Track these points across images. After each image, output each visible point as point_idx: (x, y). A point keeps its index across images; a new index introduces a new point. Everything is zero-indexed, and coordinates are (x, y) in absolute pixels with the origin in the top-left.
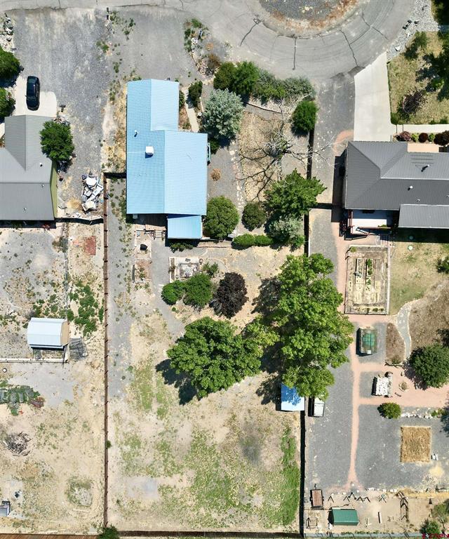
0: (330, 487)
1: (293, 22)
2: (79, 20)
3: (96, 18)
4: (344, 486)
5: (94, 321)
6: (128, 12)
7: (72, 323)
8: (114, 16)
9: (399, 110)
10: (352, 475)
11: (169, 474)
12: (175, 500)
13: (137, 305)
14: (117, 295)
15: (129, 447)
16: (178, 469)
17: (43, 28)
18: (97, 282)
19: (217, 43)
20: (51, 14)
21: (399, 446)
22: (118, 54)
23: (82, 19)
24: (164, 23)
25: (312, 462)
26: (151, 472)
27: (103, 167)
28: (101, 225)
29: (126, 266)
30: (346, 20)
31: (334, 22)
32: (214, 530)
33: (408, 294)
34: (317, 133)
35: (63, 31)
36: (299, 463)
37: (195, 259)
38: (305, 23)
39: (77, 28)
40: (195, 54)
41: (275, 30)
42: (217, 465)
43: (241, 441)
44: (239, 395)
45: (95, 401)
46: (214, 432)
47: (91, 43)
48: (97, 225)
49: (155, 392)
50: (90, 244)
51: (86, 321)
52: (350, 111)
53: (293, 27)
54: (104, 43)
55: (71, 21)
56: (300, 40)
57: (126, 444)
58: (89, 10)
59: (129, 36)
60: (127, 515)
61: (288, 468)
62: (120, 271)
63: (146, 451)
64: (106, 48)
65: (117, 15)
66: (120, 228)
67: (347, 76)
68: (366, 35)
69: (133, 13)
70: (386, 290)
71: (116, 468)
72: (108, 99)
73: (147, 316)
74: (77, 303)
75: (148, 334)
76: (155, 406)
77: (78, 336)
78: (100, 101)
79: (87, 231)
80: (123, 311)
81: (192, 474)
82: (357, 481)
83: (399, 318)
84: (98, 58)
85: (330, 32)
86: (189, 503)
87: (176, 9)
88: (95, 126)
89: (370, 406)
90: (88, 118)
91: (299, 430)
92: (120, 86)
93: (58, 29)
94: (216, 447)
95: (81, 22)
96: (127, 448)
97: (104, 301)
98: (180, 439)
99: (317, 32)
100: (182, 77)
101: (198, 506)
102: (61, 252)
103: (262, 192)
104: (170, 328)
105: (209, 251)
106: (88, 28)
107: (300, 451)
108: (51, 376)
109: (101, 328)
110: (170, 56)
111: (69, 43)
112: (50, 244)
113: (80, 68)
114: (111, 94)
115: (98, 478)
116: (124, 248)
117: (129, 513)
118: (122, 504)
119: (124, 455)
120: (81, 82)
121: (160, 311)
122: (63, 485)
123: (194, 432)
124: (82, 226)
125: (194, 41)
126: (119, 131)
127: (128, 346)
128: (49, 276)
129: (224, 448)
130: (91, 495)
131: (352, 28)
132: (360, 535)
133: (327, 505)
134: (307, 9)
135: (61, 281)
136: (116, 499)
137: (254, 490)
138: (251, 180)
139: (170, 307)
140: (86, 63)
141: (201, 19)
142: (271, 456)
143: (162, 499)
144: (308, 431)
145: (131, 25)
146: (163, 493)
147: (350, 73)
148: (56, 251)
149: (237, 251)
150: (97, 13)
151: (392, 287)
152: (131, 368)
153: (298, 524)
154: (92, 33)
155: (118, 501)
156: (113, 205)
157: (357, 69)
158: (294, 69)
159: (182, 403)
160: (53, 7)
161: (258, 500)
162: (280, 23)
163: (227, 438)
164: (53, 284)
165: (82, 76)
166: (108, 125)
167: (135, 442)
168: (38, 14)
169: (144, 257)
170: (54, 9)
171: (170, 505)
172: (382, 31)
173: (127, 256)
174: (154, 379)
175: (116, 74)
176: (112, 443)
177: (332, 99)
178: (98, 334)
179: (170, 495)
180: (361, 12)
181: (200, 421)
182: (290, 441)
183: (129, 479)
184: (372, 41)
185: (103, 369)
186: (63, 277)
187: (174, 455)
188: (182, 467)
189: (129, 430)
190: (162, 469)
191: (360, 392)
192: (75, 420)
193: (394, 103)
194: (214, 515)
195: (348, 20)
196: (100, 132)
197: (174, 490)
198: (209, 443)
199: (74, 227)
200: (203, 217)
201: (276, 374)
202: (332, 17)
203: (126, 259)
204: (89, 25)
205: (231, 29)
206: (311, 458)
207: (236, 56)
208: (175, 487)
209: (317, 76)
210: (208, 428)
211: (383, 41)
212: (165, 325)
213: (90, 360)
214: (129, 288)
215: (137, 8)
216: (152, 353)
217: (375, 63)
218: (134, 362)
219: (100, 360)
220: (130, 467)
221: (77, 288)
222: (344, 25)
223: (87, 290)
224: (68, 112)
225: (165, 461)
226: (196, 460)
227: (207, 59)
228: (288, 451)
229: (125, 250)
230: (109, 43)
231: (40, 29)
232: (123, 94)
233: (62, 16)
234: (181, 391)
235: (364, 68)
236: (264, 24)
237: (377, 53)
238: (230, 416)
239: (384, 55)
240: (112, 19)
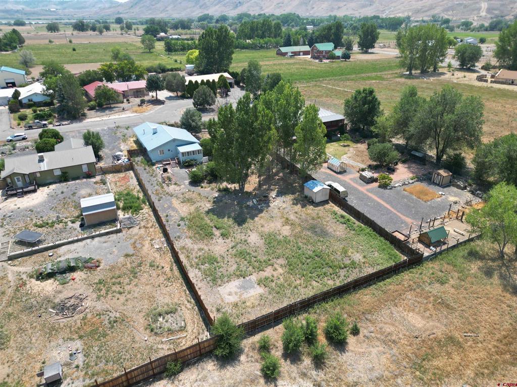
3: (108, 128)
7: (120, 211)
11: (260, 269)
13: (173, 192)
14: (154, 191)
16: (266, 263)
21: (414, 197)
26: (242, 275)
28: (131, 171)
29: (156, 180)
43: (305, 228)
46: (279, 231)
48: (127, 172)
49: (212, 225)
50: (124, 179)
57: (203, 264)
63: (226, 262)
71: (201, 285)
72: (122, 142)
73: (182, 194)
74: (121, 202)
75: (188, 201)
76: (217, 233)
77: (127, 216)
78: (117, 143)
79: (120, 175)
80: (162, 196)
81: (282, 261)
82: (415, 221)
91: (341, 211)
94: (289, 238)
96: (206, 267)
98: (253, 244)
102: (102, 185)
104: (204, 195)
108: (104, 245)
109: (146, 207)
112: (93, 184)
115: (183, 300)
118: (223, 311)
119: (205, 272)
121: (192, 190)
123: (262, 236)
124: (116, 174)
127: (174, 210)
129: (295, 237)
137: (346, 252)
139: (199, 188)
142: (337, 229)
143: (267, 290)
146: (265, 285)
148: (97, 186)
152: (182, 219)
155: (218, 310)
163: (293, 230)
166: (124, 147)
167: (211, 260)
173: (155, 177)
175: (124, 137)
178: (145, 211)
179: (273, 284)
181: (262, 229)
182: (343, 218)
185: (157, 226)
187: (255, 255)
188: (269, 260)
189: (200, 254)
191: (359, 185)
198: (280, 238)
199: (110, 175)
208: (273, 276)
210: (272, 230)
212: (200, 195)
213: (142, 225)
214: (162, 187)
218: (184, 215)
220: (215, 279)
225: (249, 261)
228: (347, 222)
229: (152, 175)
232: (130, 140)
238: (284, 219)
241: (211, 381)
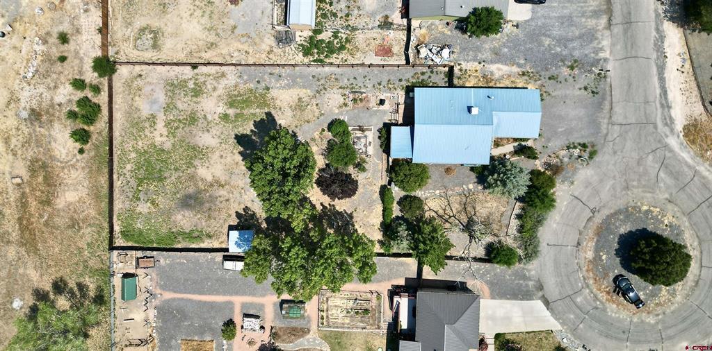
0: (157, 275)
1: (592, 244)
2: (599, 43)
3: (601, 60)
4: (158, 287)
5: (312, 55)
6: (605, 89)
7: (311, 33)
8: (602, 76)
9: (508, 341)
10: (168, 295)
11: (167, 124)
12: (143, 129)
13: (327, 96)
14: (338, 77)
15: (193, 86)
16: (172, 133)
17: (591, 8)
18: (350, 57)
19: (573, 174)
20: (605, 16)
21: (196, 338)
22: (566, 80)
23: (600, 46)
24: (594, 124)
25: (179, 258)
26: (169, 108)
27: (459, 64)
28: (404, 62)
29: (364, 86)
30: (592, 293)
31: (591, 282)
32: (115, 166)
33: (337, 347)
34: (488, 265)
35: (589, 27)
36: (179, 246)
37: (371, 150)
38: (590, 255)
39: (591, 41)
40: (564, 152)
41: (585, 227)
42: (176, 169)
43: (200, 192)
44: (243, 191)
45: (236, 54)
46: (208, 167)
47: (577, 54)
48: (404, 58)
49: (245, 112)
50: (386, 51)
51: (312, 46)
52: (508, 296)
53: (587, 244)
54: (577, 66)
55: (599, 35)
56: (575, 251)
57: (195, 84)
58: (608, 52)
59: (583, 91)
60: (128, 84)
61: (174, 236)
62: (360, 79)
63: (189, 102)
64: (572, 68)
65: (603, 80)
66: (400, 80)
67: (540, 294)
68: (578, 311)
69: (604, 94)
70: (342, 327)
71: (172, 74)
72: (523, 70)
73: (317, 105)
74: (330, 38)
75: (300, 106)
76: (231, 112)
77: (298, 39)
78: (522, 62)
79: (398, 49)
80: (322, 82)
81: (168, 146)
82: (163, 299)
83: (315, 339)
84: (562, 61)
85: (582, 278)
86: (140, 143)
87: (607, 134)
88: (498, 57)
89: (234, 312)
90: (506, 50)
91: (210, 246)
92: (535, 81)
93: (591, 23)
94: (193, 169)
95: (598, 44)
96: (191, 85)
97: (331, 64)
98: (201, 135)
99: (582, 265)
100: (543, 140)
101: (137, 151)
102: (379, 23)
103: (433, 214)
104: (306, 127)
105: (378, 165)
106: (592, 51)
107: (191, 247)
108: (259, 12)
109: (306, 61)
110: (563, 129)
111: (577, 33)
112: (386, 13)
113: (553, 43)
114: (528, 72)
115: (163, 57)
116: (382, 83)
117: (130, 86)
118: (138, 79)
119: (185, 82)
120: (540, 44)
121: (322, 118)
122: (155, 24)
123: (207, 148)
124: (403, 43)
125: (576, 152)
126: (493, 80)
127: (289, 87)
128: (356, 12)
129: (193, 176)
130: (147, 49)
131: (585, 298)
132: (112, 302)
133: (140, 272)
134: (604, 257)
135: (350, 23)
136: (142, 73)
137: (153, 203)
138: (446, 204)
139: (325, 126)
140: (559, 49)
141: (597, 158)
142: (185, 220)
143: (144, 118)
144: (209, 255)
145: (593, 92)
146: (149, 119)
147: (543, 296)
148: (379, 18)
149: (378, 190)
150: (606, 60)
151: (344, 332)
152: (268, 89)
153: (122, 245)
154: (586, 55)
155: (141, 76)
156: (423, 74)
157: (547, 303)
158: (548, 244)
159: (237, 137)
160: (612, 18)
161: (143, 208)
162: (591, 233)
163: (202, 180)
164: (347, 15)
165: (546, 46)
166: (499, 69)
167: (197, 92)
168: (606, 3)
169: (373, 103)
170: (610, 19)
171: (138, 125)
172: (581, 326)
173: (374, 86)
174: (258, 110)
175: (547, 77)
176: (196, 71)
177: (519, 280)
178: (300, 58)
179: (147, 125)
180: (599, 307)
181: (217, 154)
182: (199, 238)
183: (162, 86)
184: (572, 316)
185: (267, 63)
186: (355, 25)
187: (185, 129)
188: (174, 137)
189: (209, 87)
190: (172, 118)
191: (247, 303)
192: (217, 35)
193: (515, 336)
194: (129, 167)
195: (592, 295)
196: (492, 62)
197: (152, 129)
198: (197, 162)
199: (402, 36)
200: (411, 159)
201: (264, 225)
202: (595, 280)
203: (372, 85)
204: (594, 53)
205: (587, 187)
206: (185, 258)
207: (561, 191)
208: (155, 130)
209: (541, 266)
210: (212, 162)
211: (572, 326)
212: (308, 122)
213: (275, 50)
214: (344, 88)
215: (609, 98)
216: (282, 109)
217: (552, 320)
218: (274, 93)
219: (274, 59)
220: (173, 87)
221: (344, 38)
222: (588, 291)
223: (342, 48)
224: (512, 32)
225: (180, 121)
226: (181, 150)
227: (559, 164)
228: (190, 236)
229: (380, 84)
230: (576, 71)
231: (592, 6)
232: (528, 84)
233: (603, 26)
234: (246, 136)
235: (548, 309)
236: (590, 217)
237: (561, 321)
238: (223, 183)
239: (559, 327)
240: (599, 74)
241: (91, 50)
